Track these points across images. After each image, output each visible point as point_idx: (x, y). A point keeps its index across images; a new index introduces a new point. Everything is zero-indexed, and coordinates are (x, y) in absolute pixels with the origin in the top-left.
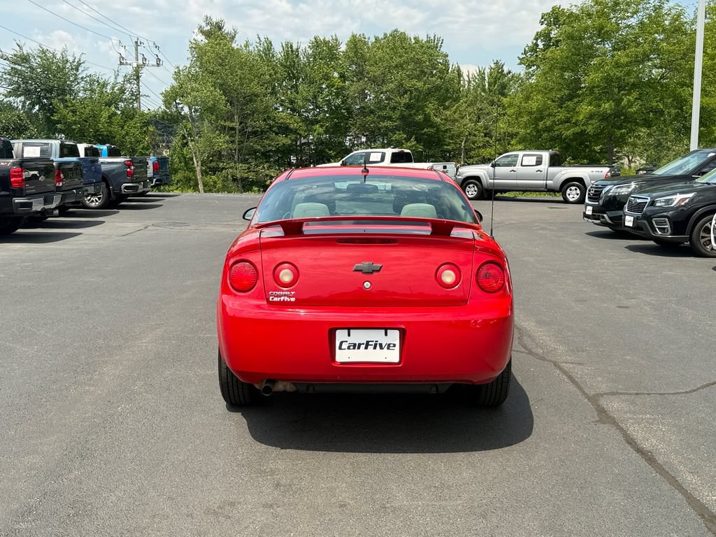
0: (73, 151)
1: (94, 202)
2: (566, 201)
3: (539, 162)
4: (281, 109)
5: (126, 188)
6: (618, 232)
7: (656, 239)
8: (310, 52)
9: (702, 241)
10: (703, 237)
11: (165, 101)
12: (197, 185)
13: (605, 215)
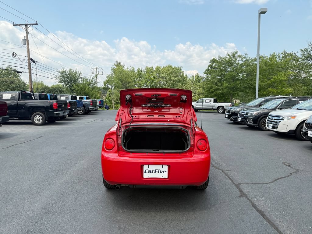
0: (75, 98)
1: (81, 113)
2: (219, 113)
3: (210, 101)
4: (137, 86)
5: (90, 108)
6: (236, 122)
7: (248, 125)
8: (145, 71)
9: (262, 126)
10: (263, 125)
11: (104, 84)
12: (113, 107)
13: (232, 117)
